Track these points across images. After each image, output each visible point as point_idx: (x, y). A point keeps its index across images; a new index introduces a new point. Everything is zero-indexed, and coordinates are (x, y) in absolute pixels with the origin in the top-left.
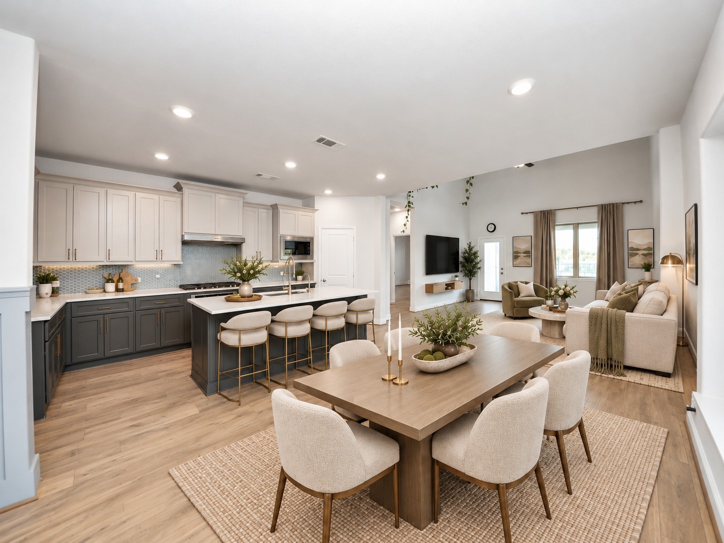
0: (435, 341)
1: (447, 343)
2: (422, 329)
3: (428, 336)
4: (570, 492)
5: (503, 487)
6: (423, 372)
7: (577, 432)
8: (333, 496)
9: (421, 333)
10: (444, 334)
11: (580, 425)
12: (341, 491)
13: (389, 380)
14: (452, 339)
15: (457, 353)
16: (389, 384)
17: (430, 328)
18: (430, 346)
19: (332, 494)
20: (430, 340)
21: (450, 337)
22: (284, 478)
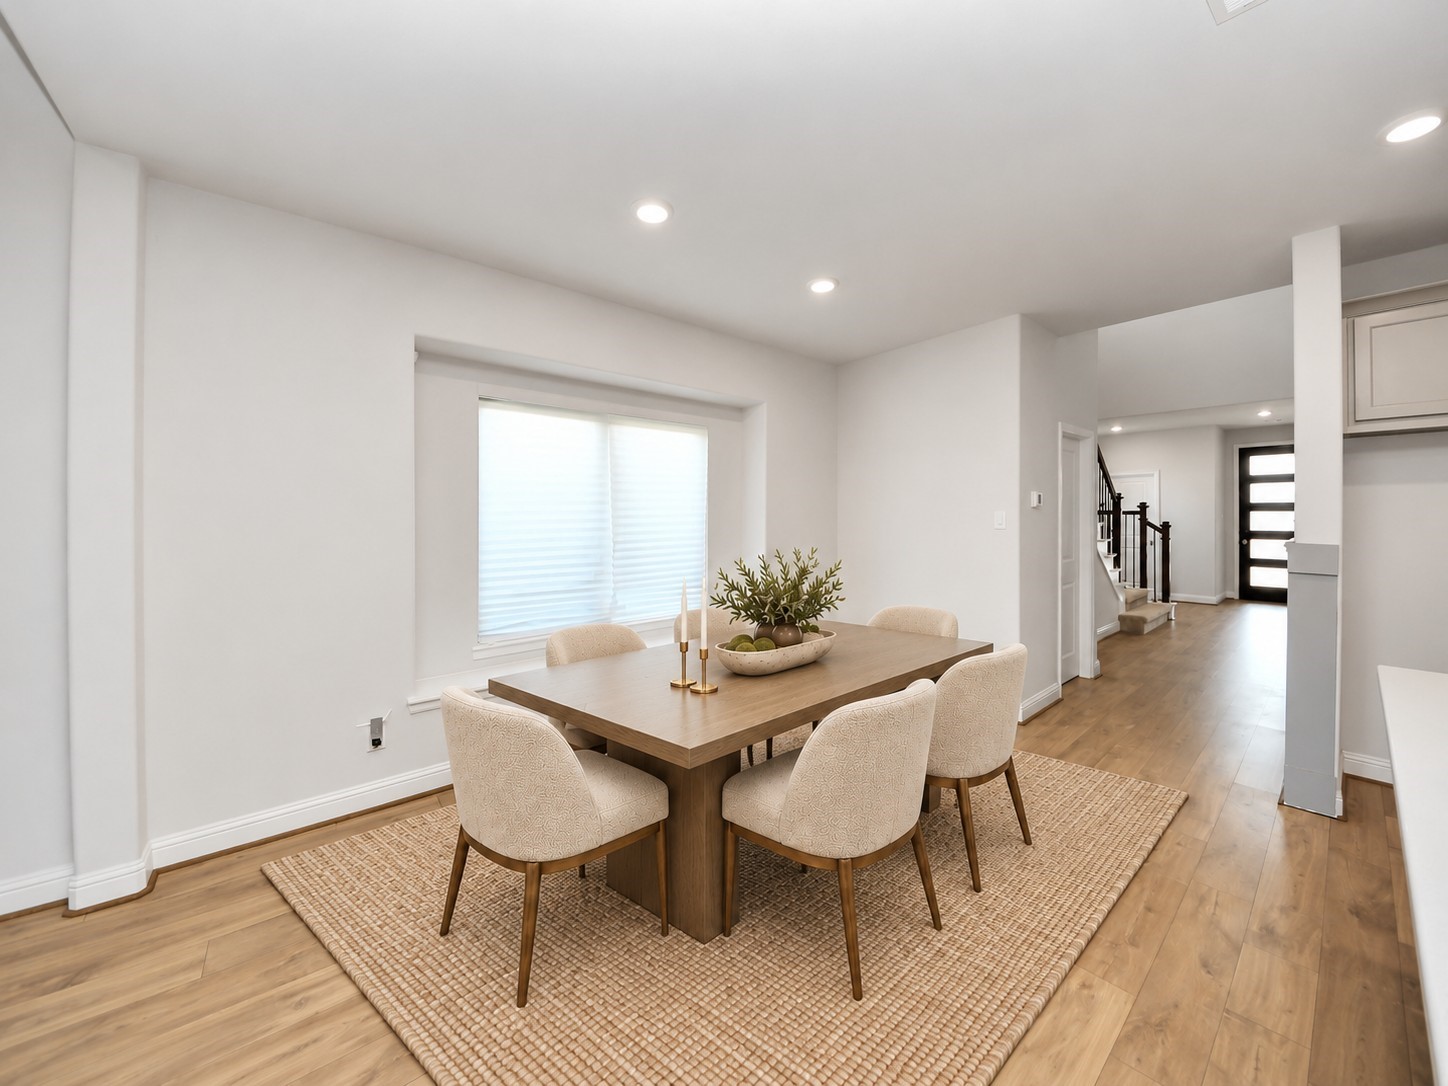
0: (758, 617)
1: (780, 622)
2: (735, 594)
3: (746, 608)
4: (977, 888)
5: (846, 865)
6: (738, 675)
7: (1002, 779)
8: (542, 867)
9: (733, 602)
10: (775, 605)
11: (1008, 771)
12: (554, 858)
13: (684, 687)
14: (789, 613)
15: (799, 641)
16: (684, 693)
17: (749, 594)
18: (751, 627)
19: (541, 863)
20: (749, 617)
21: (786, 610)
22: (465, 844)
